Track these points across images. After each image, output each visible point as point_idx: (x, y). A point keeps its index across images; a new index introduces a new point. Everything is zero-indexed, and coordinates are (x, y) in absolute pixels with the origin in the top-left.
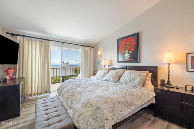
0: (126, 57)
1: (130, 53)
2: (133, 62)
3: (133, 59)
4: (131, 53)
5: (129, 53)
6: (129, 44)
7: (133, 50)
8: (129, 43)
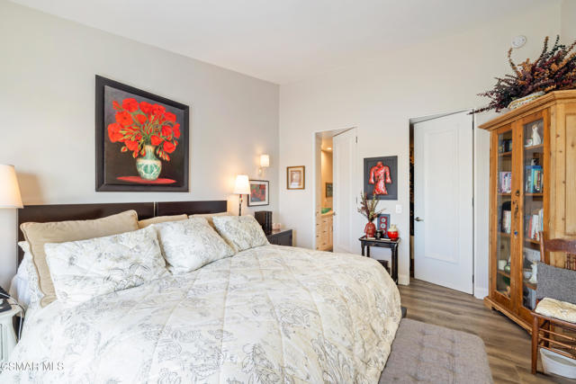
0: (145, 170)
1: (161, 159)
2: (174, 189)
3: (173, 181)
4: (167, 158)
5: (157, 156)
6: (160, 128)
7: (172, 151)
8: (157, 122)
